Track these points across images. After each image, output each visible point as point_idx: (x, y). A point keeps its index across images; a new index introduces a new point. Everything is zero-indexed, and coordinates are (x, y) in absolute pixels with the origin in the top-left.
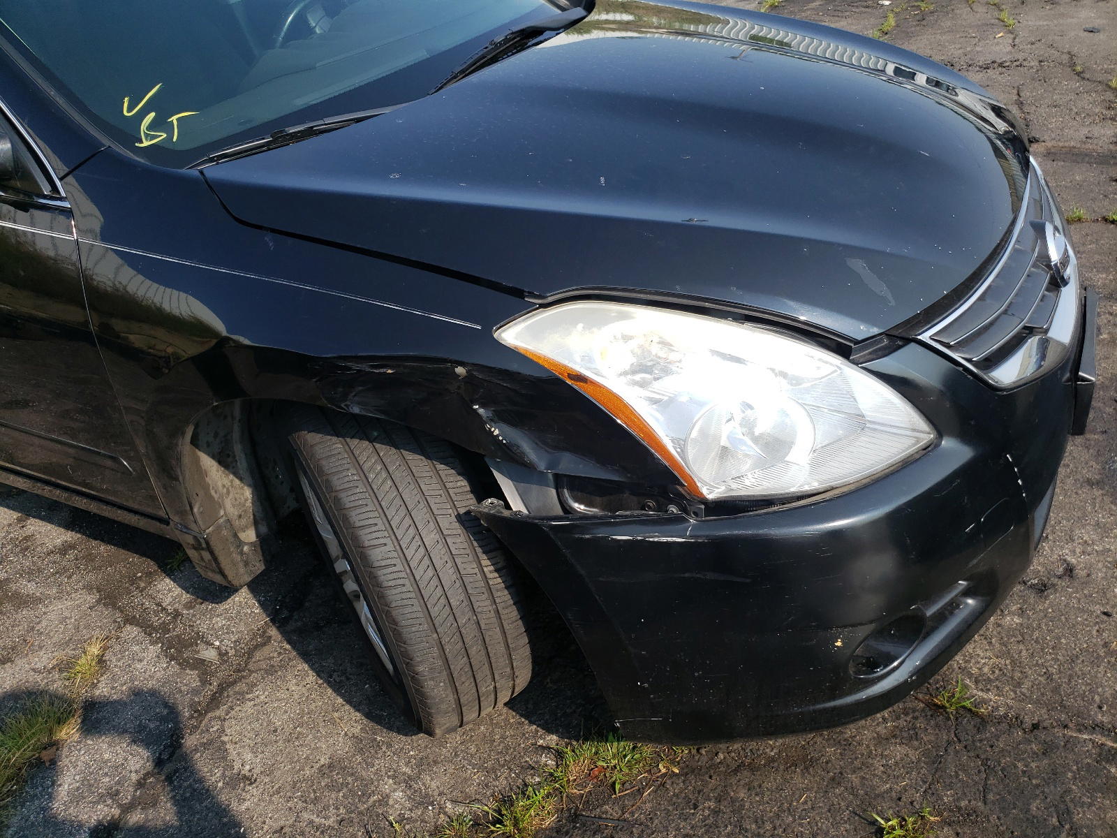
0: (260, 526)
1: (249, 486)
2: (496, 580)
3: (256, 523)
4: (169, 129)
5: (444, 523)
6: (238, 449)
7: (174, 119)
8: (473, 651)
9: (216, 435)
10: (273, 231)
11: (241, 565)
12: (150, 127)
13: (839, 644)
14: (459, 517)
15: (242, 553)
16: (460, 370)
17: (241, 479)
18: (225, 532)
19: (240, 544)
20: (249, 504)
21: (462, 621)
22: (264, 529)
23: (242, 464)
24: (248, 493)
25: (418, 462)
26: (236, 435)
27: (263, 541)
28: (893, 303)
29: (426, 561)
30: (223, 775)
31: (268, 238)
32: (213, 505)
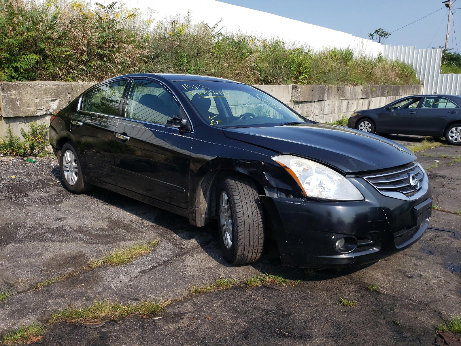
0: (206, 216)
1: (207, 203)
2: (259, 215)
3: (205, 214)
4: (216, 123)
5: (251, 200)
6: (208, 193)
7: (218, 122)
8: (251, 230)
9: (205, 187)
10: (233, 139)
11: (200, 221)
12: (213, 122)
13: (333, 237)
14: (255, 200)
15: (201, 219)
16: (263, 163)
17: (206, 201)
18: (199, 211)
19: (201, 216)
20: (206, 208)
21: (250, 221)
22: (207, 216)
23: (208, 197)
24: (206, 205)
25: (249, 188)
26: (209, 189)
27: (206, 219)
28: (356, 168)
29: (246, 206)
30: (183, 265)
31: (232, 140)
32: (199, 203)
